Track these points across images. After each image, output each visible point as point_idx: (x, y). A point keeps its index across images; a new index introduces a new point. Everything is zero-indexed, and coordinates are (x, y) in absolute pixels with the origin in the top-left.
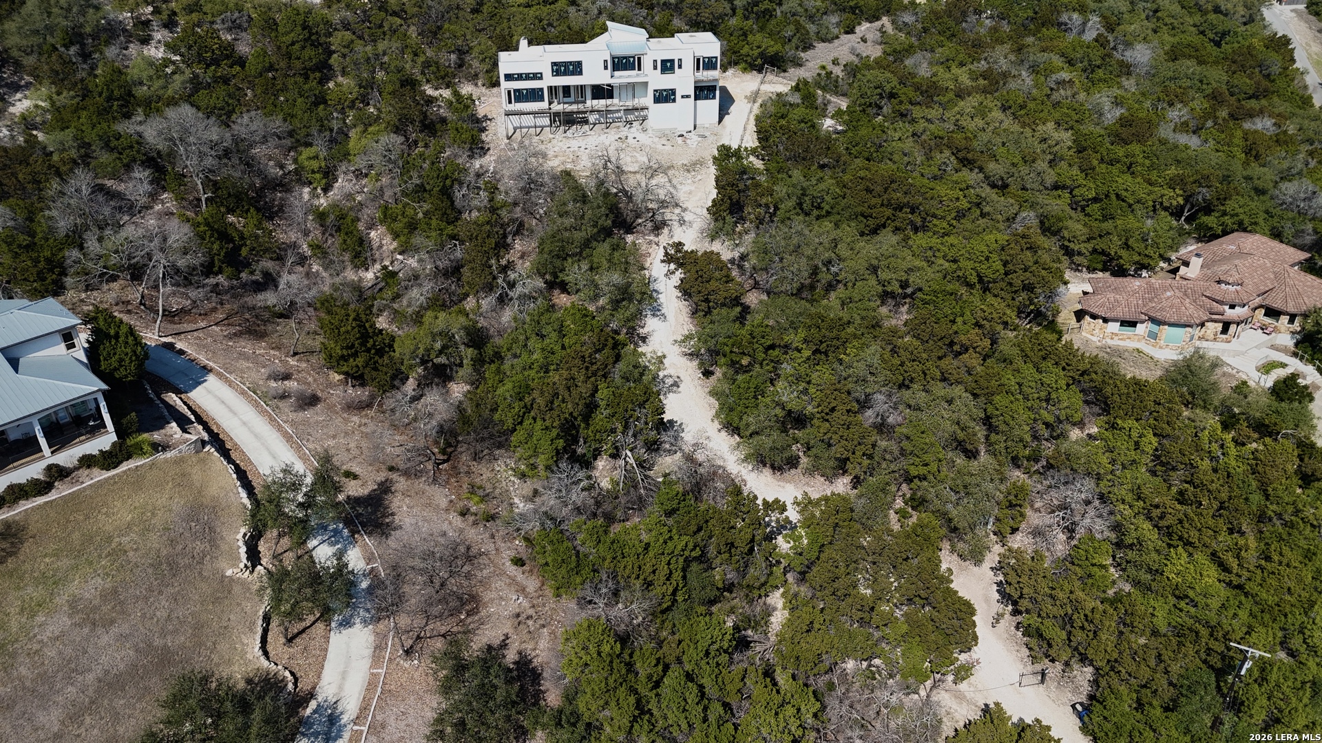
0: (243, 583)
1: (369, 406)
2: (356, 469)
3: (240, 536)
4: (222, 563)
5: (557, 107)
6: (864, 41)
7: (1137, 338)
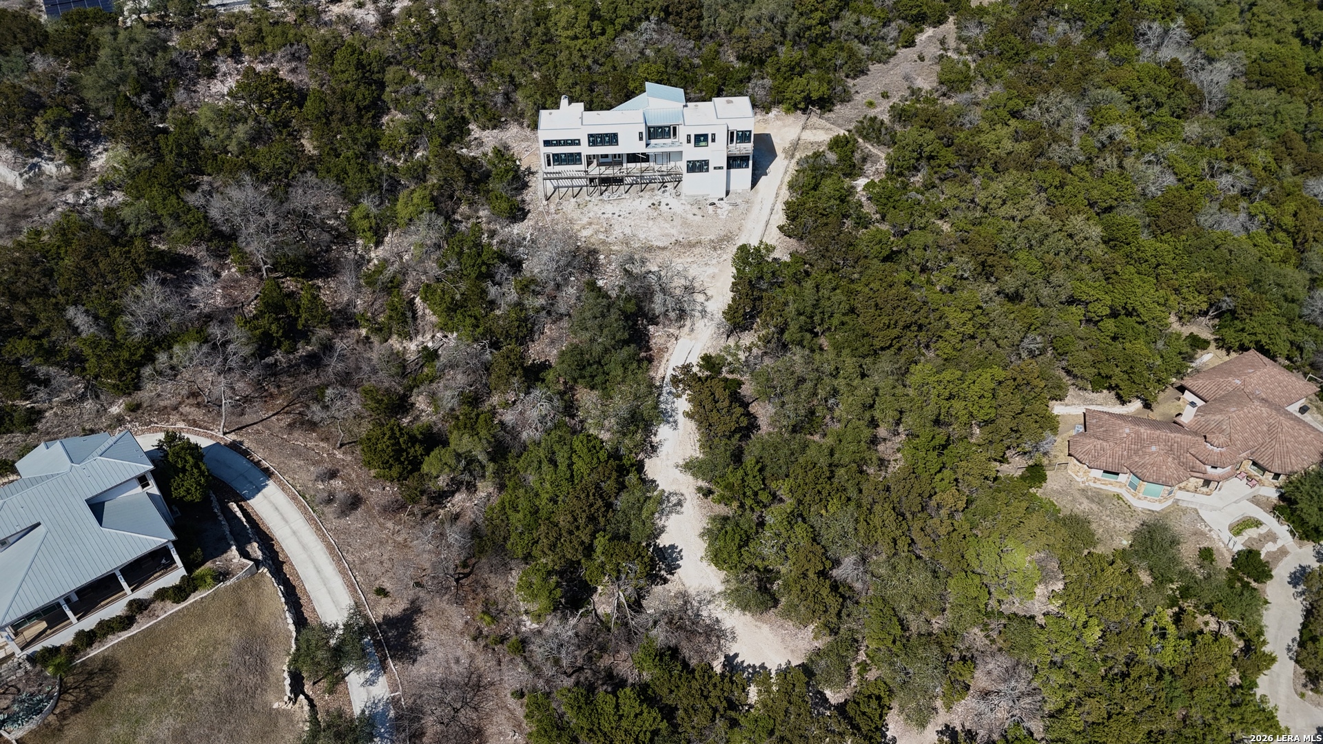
0: (288, 715)
1: (403, 507)
2: (388, 586)
3: (285, 668)
4: (270, 697)
5: (595, 170)
6: (922, 59)
7: (1120, 485)
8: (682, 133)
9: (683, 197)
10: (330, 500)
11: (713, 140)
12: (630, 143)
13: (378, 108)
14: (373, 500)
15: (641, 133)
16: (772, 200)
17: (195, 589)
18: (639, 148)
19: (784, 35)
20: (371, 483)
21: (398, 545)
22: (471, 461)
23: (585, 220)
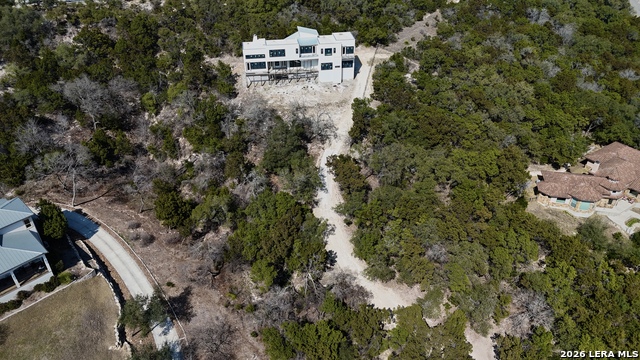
0: (118, 354)
1: (179, 241)
2: (174, 281)
3: (115, 326)
4: (107, 343)
5: (273, 72)
6: (427, 25)
7: (565, 206)
8: (318, 49)
9: (319, 83)
10: (137, 238)
11: (335, 52)
12: (291, 55)
13: (154, 48)
14: (162, 238)
15: (297, 50)
16: (365, 83)
17: (59, 284)
18: (296, 57)
19: (361, 12)
20: (160, 229)
21: (178, 260)
22: (219, 211)
23: (269, 96)
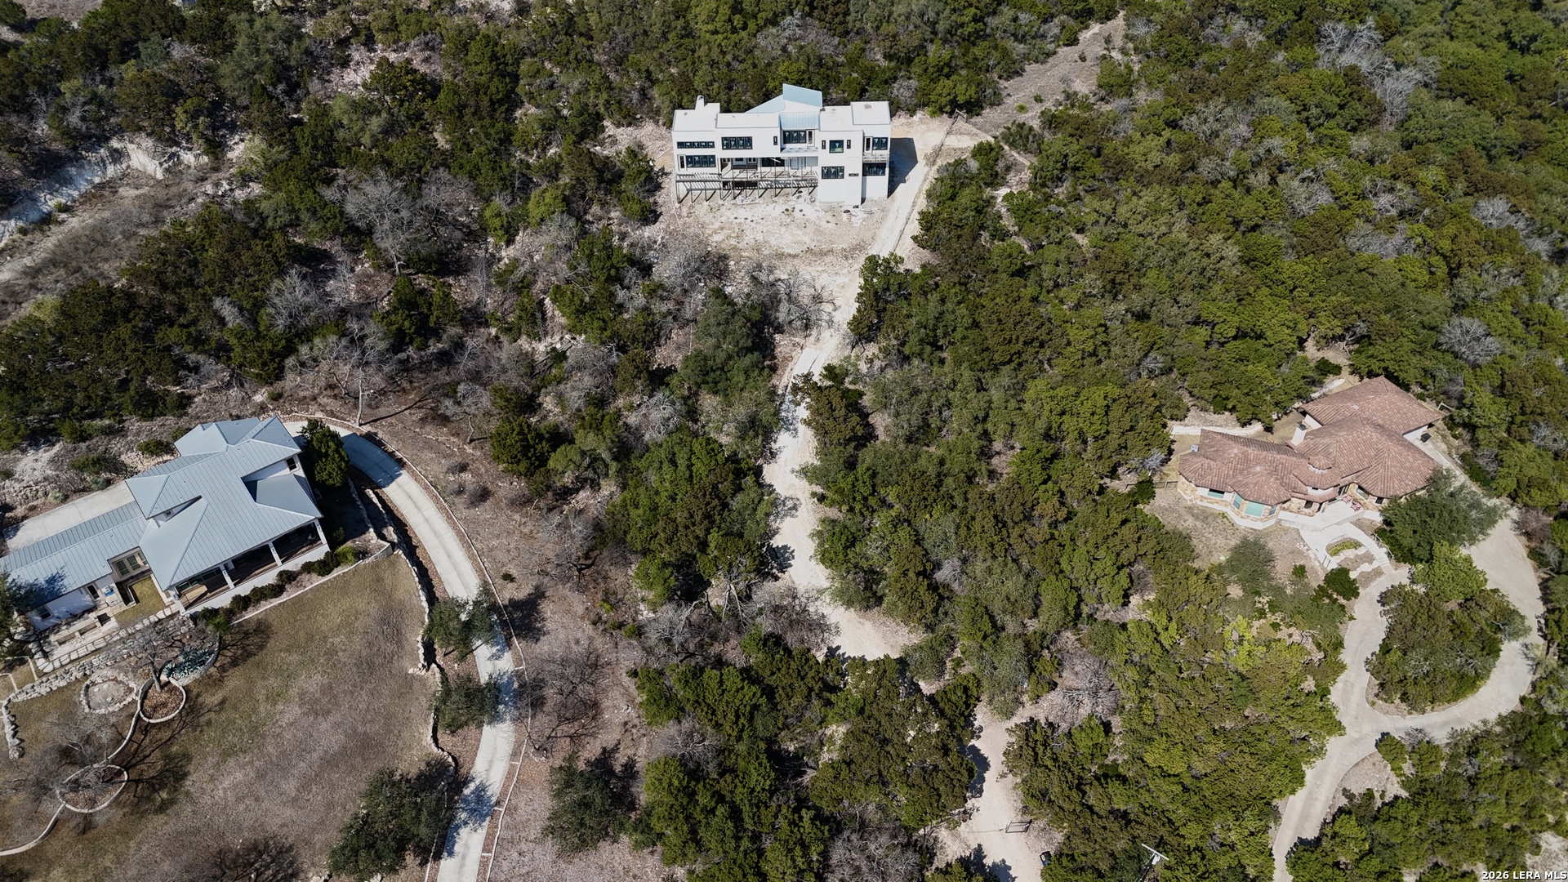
0: (421, 679)
1: (529, 501)
2: (514, 572)
3: (419, 638)
4: (406, 663)
5: (729, 174)
6: (1083, 59)
7: (1224, 504)
8: (818, 138)
9: (817, 203)
10: (460, 492)
11: (849, 147)
12: (763, 147)
13: (511, 101)
14: (501, 493)
15: (775, 138)
16: (908, 209)
17: (338, 565)
18: (774, 152)
19: (934, 33)
20: (499, 478)
21: (524, 536)
22: (595, 459)
23: (717, 225)
